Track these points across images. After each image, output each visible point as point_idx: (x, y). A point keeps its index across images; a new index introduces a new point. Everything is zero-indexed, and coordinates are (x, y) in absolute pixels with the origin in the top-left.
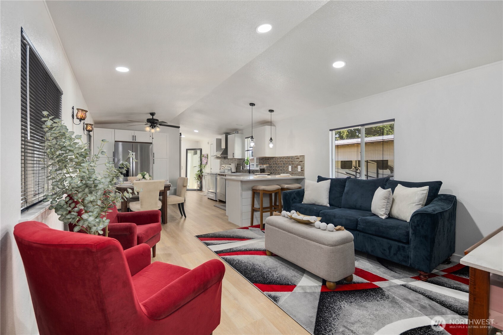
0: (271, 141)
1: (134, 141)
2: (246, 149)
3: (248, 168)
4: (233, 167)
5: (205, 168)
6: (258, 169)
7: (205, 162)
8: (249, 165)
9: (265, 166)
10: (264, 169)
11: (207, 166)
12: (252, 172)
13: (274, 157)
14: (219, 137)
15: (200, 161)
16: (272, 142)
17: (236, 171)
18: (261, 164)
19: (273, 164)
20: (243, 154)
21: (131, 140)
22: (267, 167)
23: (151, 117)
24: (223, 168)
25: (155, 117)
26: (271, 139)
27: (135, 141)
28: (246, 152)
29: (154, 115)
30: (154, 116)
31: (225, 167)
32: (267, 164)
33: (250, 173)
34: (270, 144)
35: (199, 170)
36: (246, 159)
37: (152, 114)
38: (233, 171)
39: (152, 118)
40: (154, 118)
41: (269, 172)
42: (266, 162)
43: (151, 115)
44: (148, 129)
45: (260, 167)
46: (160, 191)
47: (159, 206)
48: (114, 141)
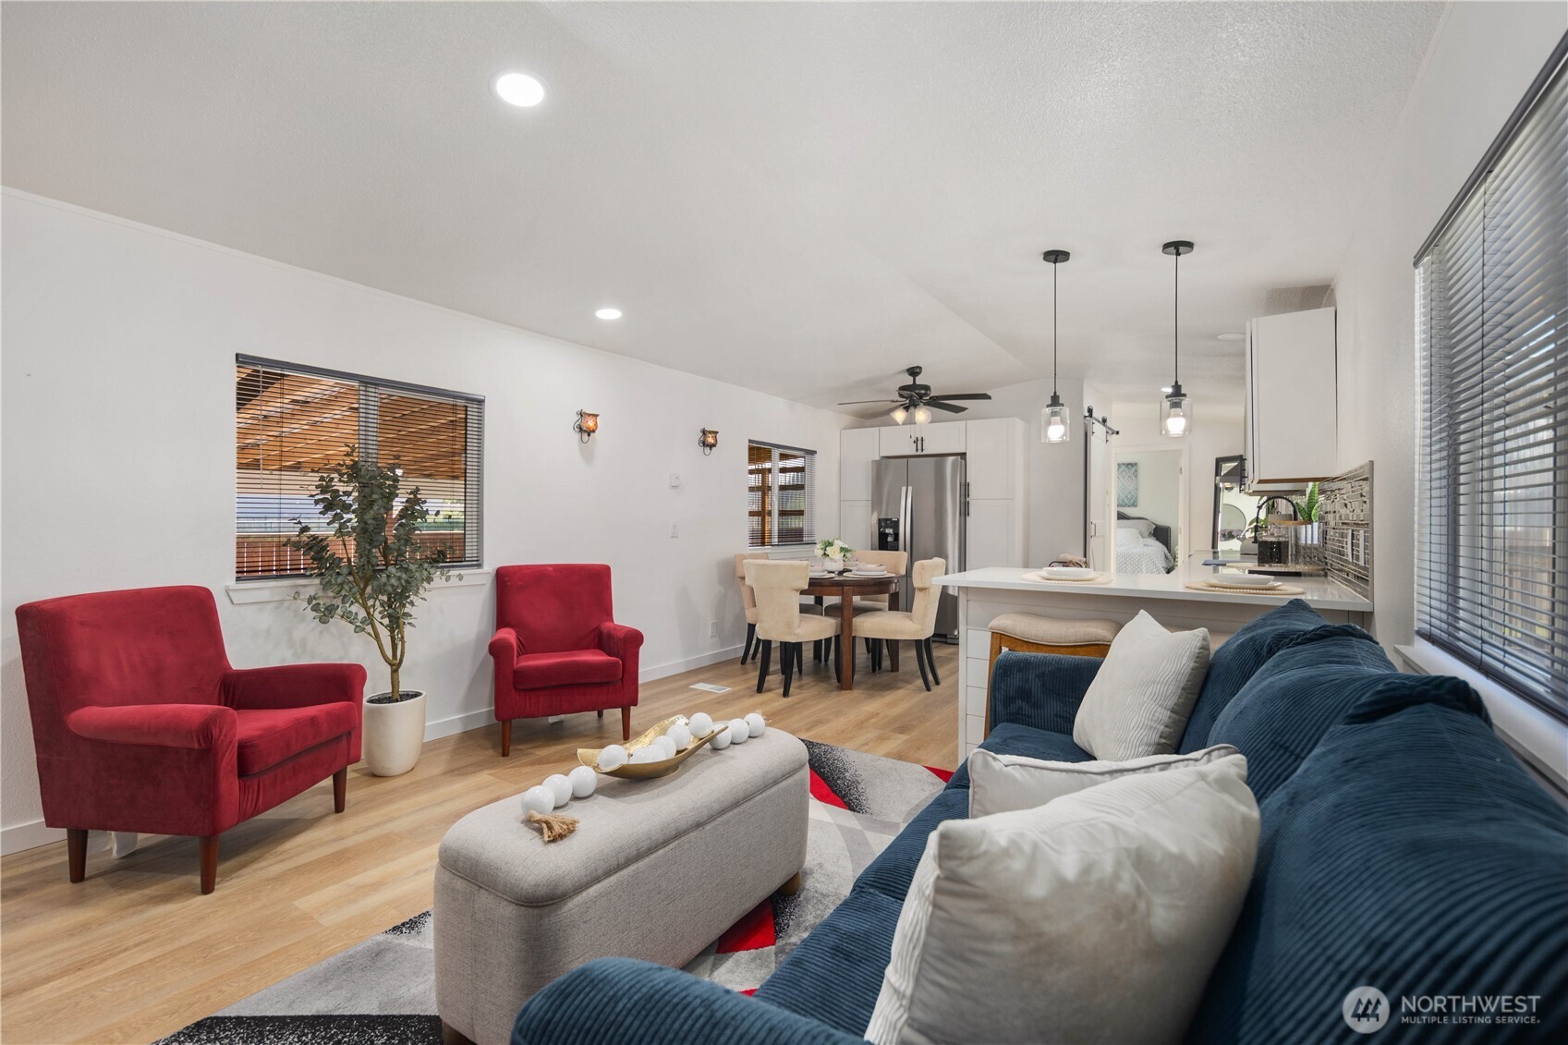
1: (919, 453)
16: (1180, 405)
21: (910, 449)
23: (909, 380)
25: (920, 380)
27: (925, 453)
29: (919, 373)
30: (917, 378)
37: (914, 372)
39: (911, 383)
40: (917, 383)
43: (910, 375)
44: (900, 415)
46: (797, 590)
47: (798, 631)
48: (877, 458)
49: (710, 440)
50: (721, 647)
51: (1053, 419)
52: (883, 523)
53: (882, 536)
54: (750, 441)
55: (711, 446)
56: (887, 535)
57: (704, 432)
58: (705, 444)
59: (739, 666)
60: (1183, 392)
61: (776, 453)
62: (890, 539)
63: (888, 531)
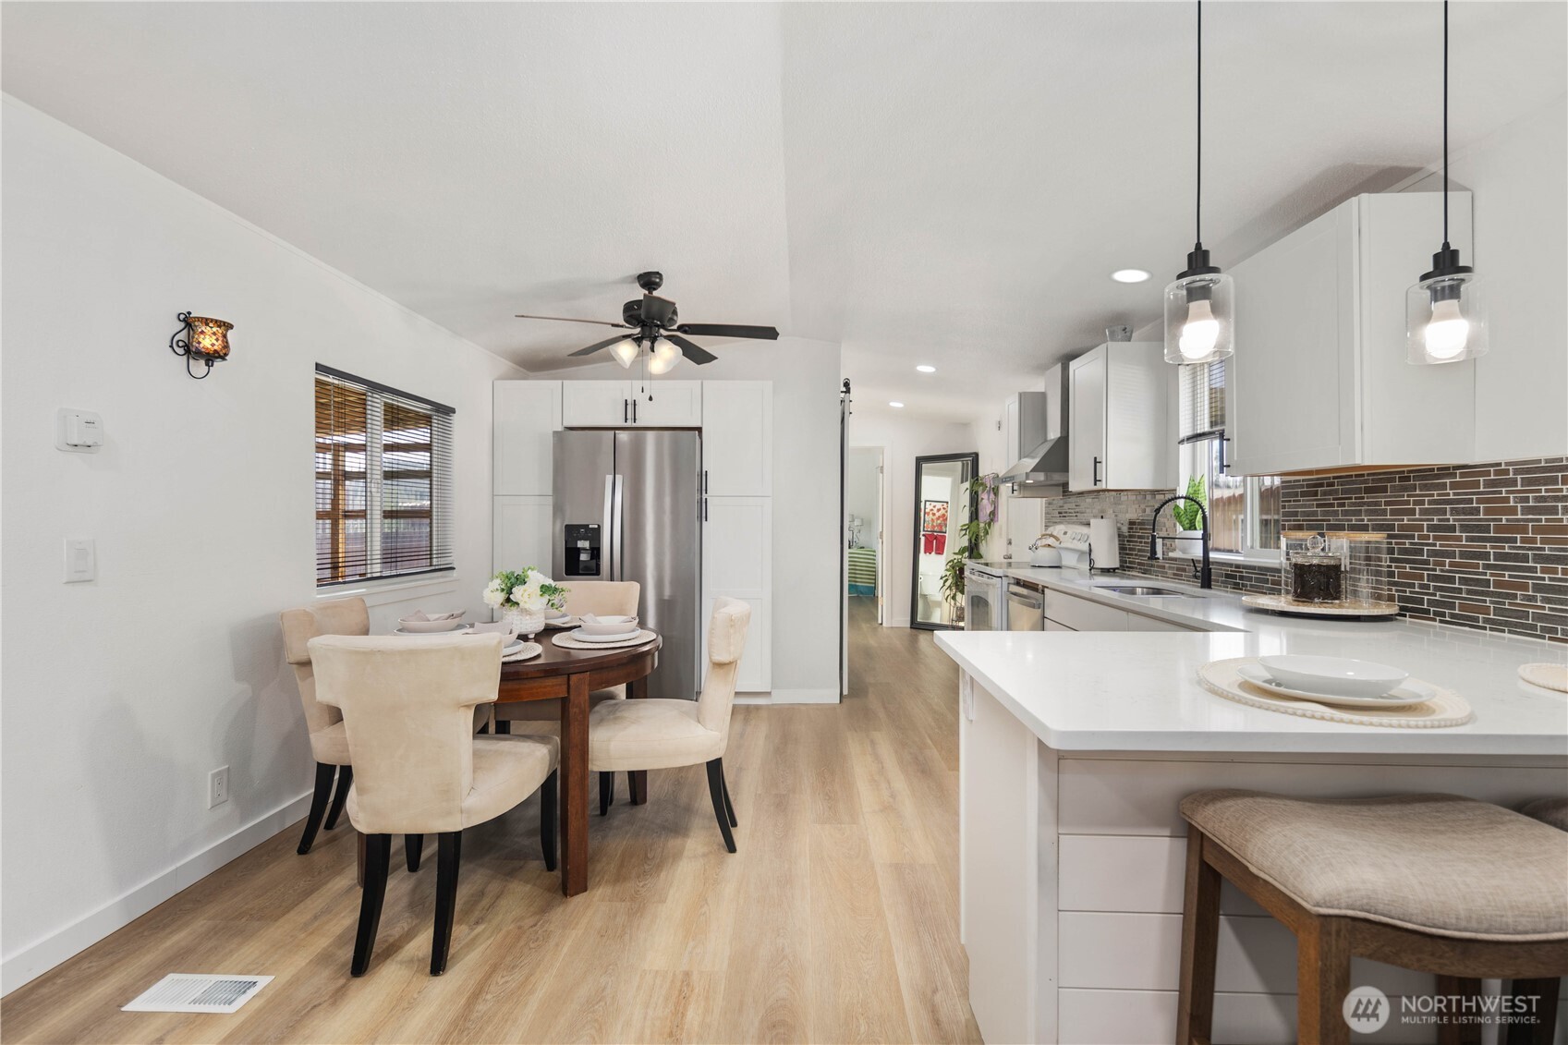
0: (1447, 280)
1: (630, 424)
2: (1185, 431)
3: (1197, 552)
4: (1102, 540)
5: (988, 537)
6: (1276, 558)
7: (989, 509)
8: (1199, 533)
9: (1339, 546)
10: (1337, 567)
11: (996, 528)
12: (1227, 576)
13: (1446, 471)
14: (1037, 385)
15: (971, 505)
16: (1454, 292)
17: (1122, 561)
18: (1300, 528)
19: (1432, 528)
20: (1164, 458)
22: (1368, 556)
24: (1051, 541)
26: (1447, 261)
27: (634, 425)
28: (1185, 450)
29: (656, 284)
30: (654, 291)
31: (1061, 536)
32: (1364, 528)
33: (1206, 584)
34: (1428, 317)
35: (966, 544)
36: (1182, 491)
37: (649, 281)
38: (1098, 565)
39: (645, 299)
40: (656, 299)
41: (1391, 598)
42: (1358, 513)
43: (643, 286)
44: (626, 351)
45: (1296, 546)
46: (468, 706)
47: (470, 802)
48: (560, 429)
49: (208, 341)
50: (243, 819)
51: (1194, 306)
52: (572, 532)
53: (572, 553)
54: (319, 367)
55: (210, 357)
56: (578, 551)
57: (188, 322)
58: (190, 351)
59: (292, 860)
60: (1461, 263)
61: (376, 406)
62: (584, 557)
63: (581, 544)
